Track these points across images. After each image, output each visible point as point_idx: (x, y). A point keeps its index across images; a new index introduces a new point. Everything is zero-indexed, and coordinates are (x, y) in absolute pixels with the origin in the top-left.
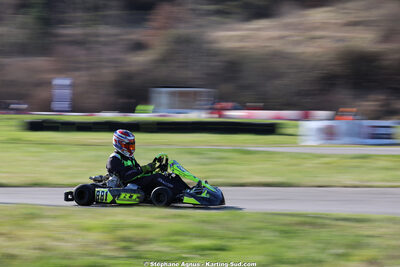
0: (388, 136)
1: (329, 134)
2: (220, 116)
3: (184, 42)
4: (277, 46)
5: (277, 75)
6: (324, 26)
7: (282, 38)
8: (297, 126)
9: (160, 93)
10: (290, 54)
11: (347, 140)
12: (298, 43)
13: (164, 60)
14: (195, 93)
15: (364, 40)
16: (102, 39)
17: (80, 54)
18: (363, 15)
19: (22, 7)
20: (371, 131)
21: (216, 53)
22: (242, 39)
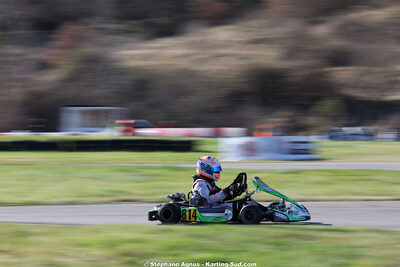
0: (306, 152)
1: (250, 150)
2: (134, 134)
3: (92, 61)
4: (183, 64)
6: (227, 44)
7: (186, 56)
8: (216, 143)
9: (70, 112)
11: (267, 156)
12: (203, 61)
13: (72, 79)
14: (107, 111)
15: (268, 57)
18: (267, 33)
20: (288, 146)
21: (123, 72)
22: (146, 57)
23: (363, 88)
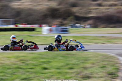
0: (67, 31)
1: (51, 31)
5: (31, 15)
7: (31, 5)
8: (41, 29)
10: (34, 9)
11: (56, 32)
12: (35, 6)
14: (8, 20)
20: (62, 29)
21: (13, 9)
23: (80, 13)
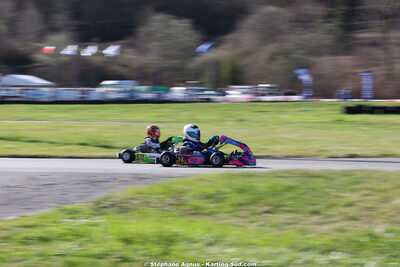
16: (393, 41)
17: (378, 53)
19: (329, 17)
